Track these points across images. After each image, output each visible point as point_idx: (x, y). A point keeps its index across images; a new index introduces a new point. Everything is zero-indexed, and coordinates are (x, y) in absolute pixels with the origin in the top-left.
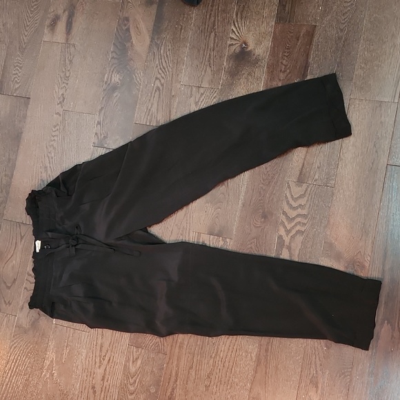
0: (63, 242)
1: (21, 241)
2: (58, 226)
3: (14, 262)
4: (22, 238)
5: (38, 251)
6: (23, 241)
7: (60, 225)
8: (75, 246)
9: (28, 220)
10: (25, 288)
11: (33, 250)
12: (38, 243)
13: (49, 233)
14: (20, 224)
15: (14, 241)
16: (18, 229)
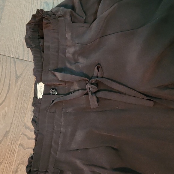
0: (76, 87)
1: (16, 82)
2: (68, 65)
3: (6, 109)
4: (17, 78)
5: (40, 96)
6: (19, 82)
7: (71, 64)
8: (95, 93)
9: (28, 55)
10: (21, 145)
11: (32, 96)
12: (41, 87)
13: (58, 74)
14: (16, 60)
15: (7, 82)
16: (13, 65)
